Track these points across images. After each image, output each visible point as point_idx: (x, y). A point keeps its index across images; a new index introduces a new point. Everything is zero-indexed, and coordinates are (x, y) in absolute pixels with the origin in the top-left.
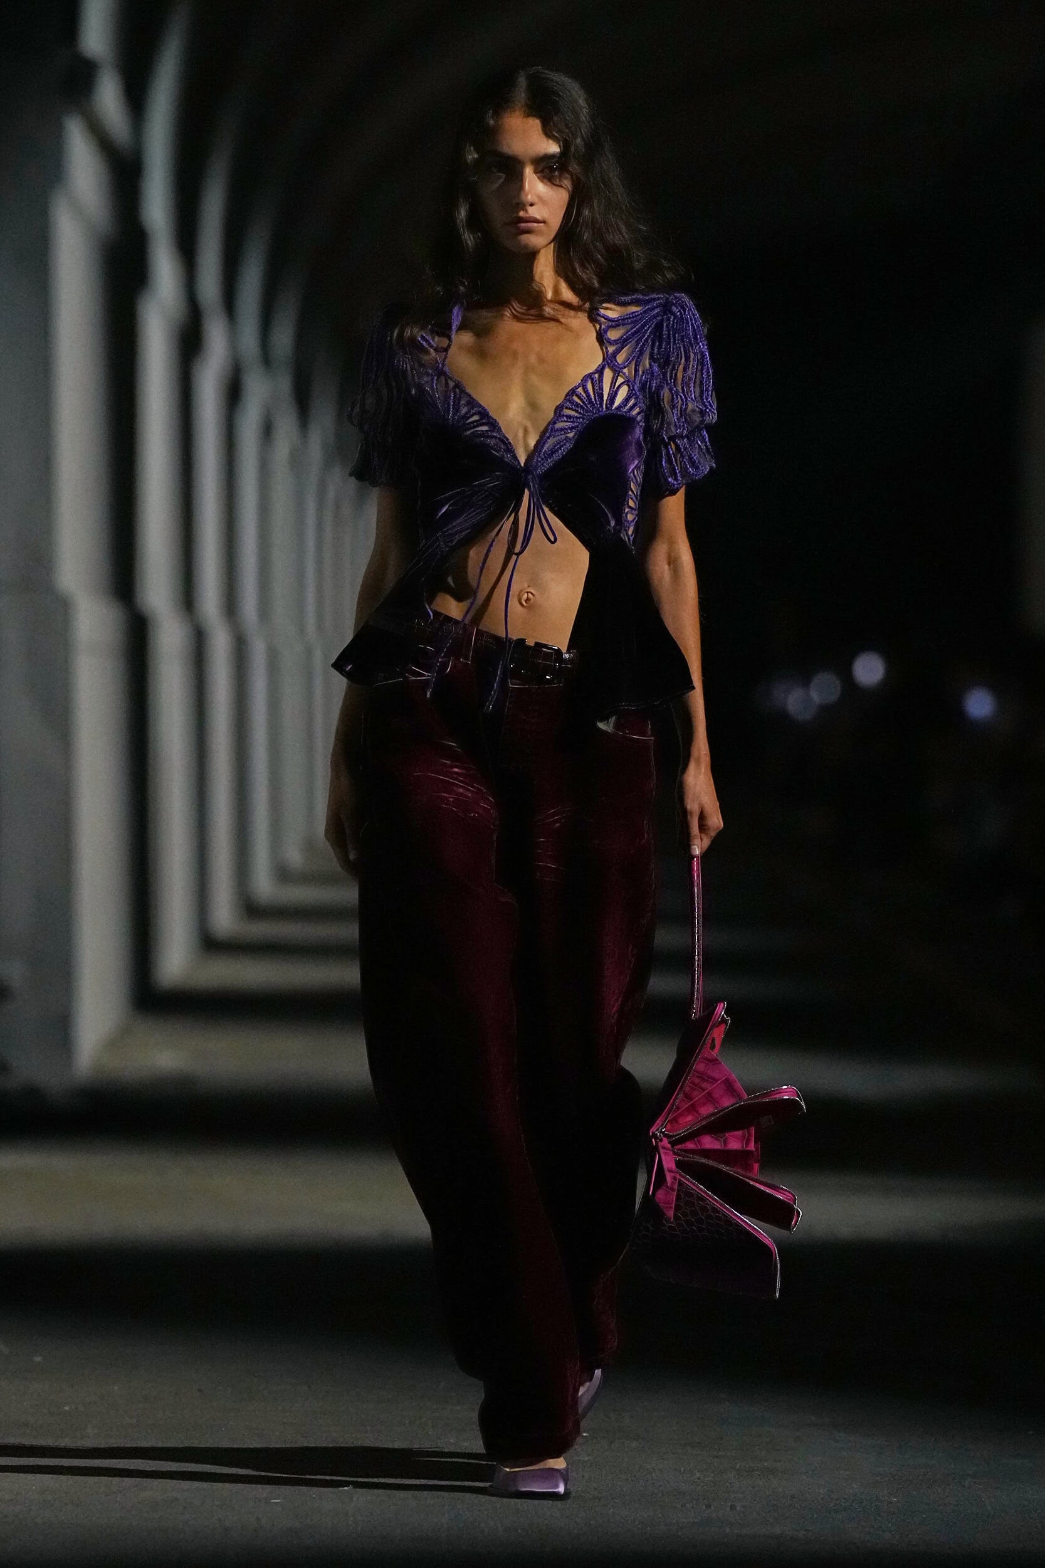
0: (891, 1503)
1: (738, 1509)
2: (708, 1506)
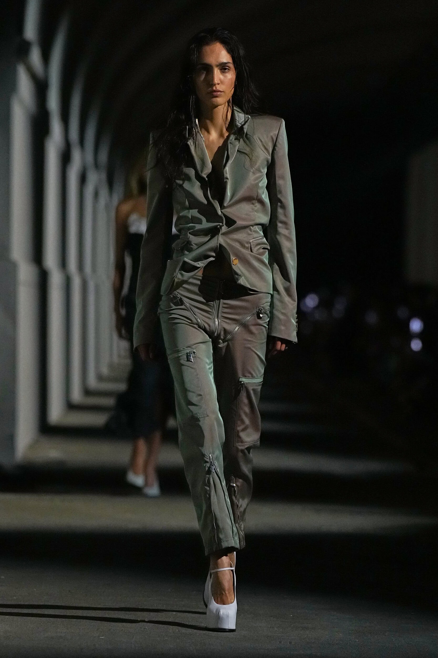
1: (293, 643)
2: (280, 642)
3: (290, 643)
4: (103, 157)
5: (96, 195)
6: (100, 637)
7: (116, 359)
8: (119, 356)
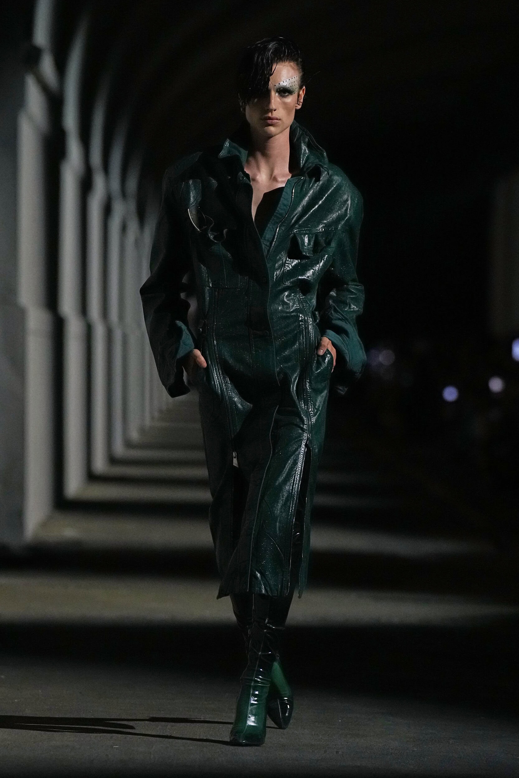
0: (414, 751)
1: (340, 753)
2: (325, 752)
3: (336, 753)
4: (132, 184)
5: (124, 228)
6: (114, 746)
7: (148, 422)
8: (153, 418)
